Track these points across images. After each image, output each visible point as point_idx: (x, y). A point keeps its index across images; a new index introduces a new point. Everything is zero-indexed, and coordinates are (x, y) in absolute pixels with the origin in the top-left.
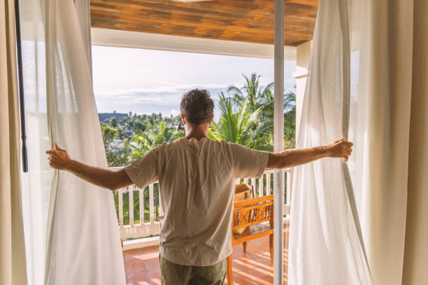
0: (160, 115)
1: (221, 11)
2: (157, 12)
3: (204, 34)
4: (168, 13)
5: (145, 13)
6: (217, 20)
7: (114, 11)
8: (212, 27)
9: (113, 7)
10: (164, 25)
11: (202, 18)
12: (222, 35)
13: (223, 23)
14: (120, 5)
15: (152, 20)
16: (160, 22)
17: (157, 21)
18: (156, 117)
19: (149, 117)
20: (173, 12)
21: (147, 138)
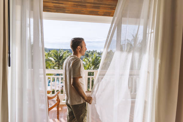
0: (96, 51)
1: (107, 3)
2: (80, 5)
3: (103, 14)
4: (85, 5)
5: (75, 5)
6: (106, 7)
7: (63, 5)
8: (105, 11)
9: (62, 4)
10: (85, 10)
11: (99, 7)
12: (111, 15)
13: (109, 9)
14: (65, 2)
15: (79, 8)
16: (83, 9)
17: (81, 9)
18: (94, 52)
19: (92, 52)
20: (87, 4)
21: (88, 60)
